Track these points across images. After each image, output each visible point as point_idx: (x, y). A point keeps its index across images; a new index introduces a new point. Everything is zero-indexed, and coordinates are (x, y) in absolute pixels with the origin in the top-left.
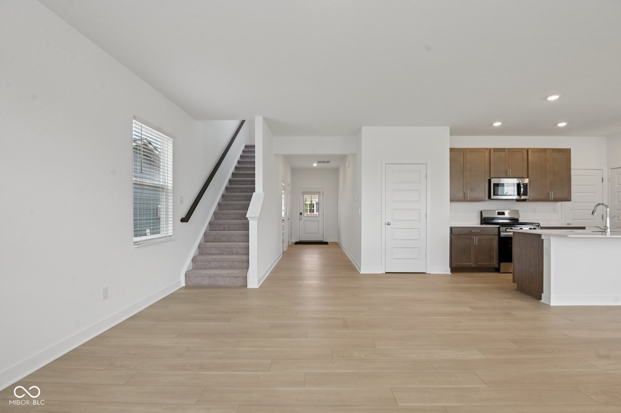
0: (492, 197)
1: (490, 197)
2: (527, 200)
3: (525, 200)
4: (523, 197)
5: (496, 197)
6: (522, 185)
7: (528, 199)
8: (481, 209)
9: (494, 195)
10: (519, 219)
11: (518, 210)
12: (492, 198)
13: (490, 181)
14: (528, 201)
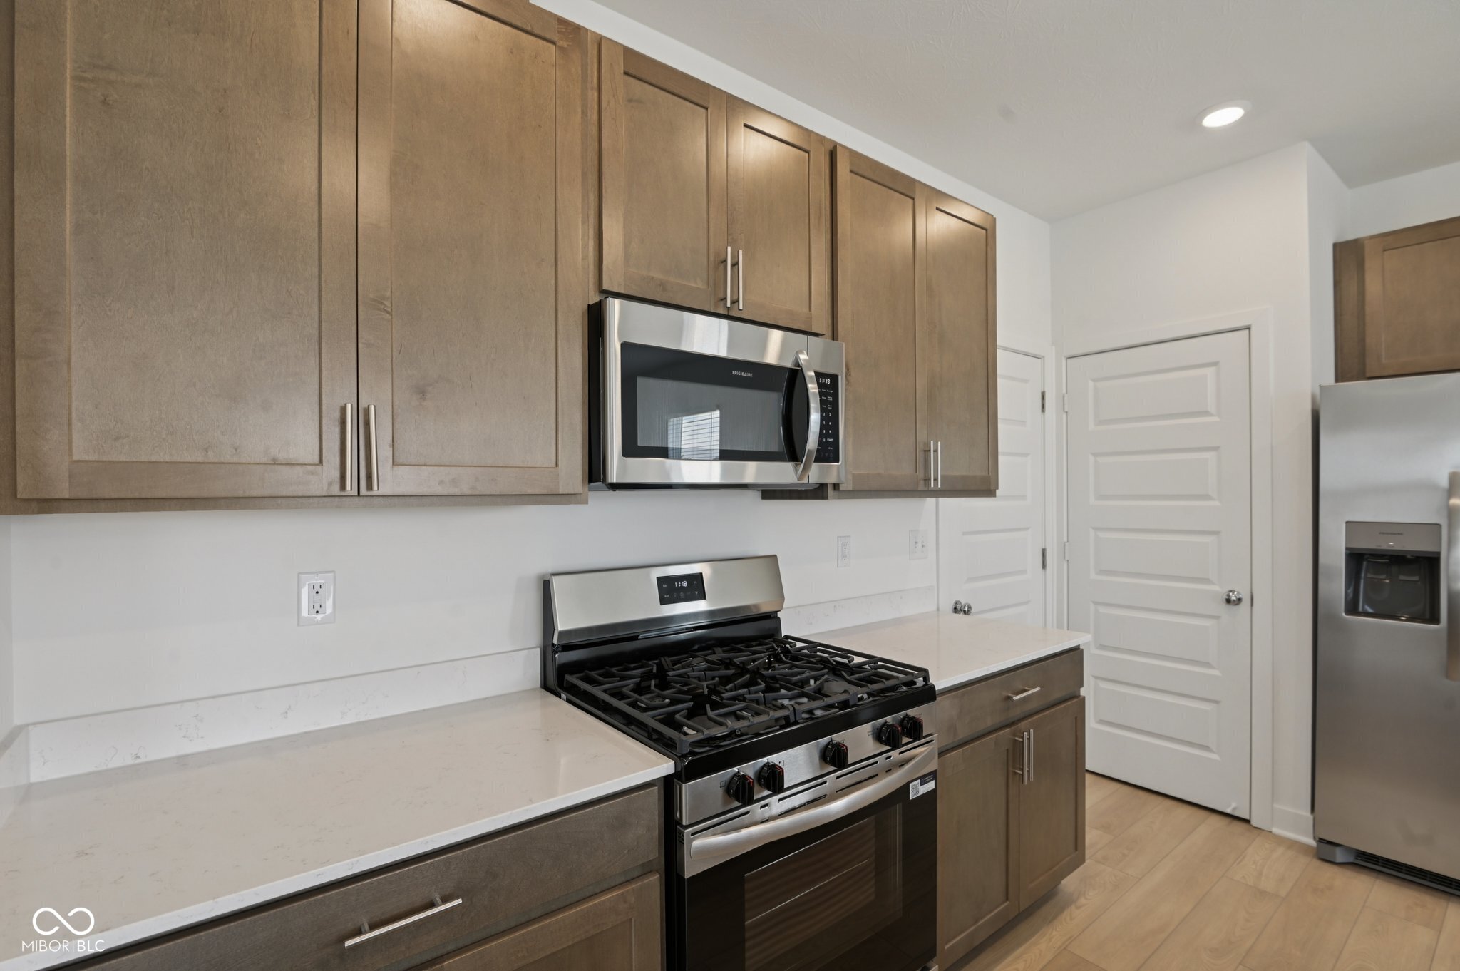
0: (615, 466)
1: (595, 470)
2: (830, 491)
3: (819, 492)
4: (816, 473)
5: (646, 470)
6: (813, 388)
7: (836, 486)
8: (546, 565)
9: (631, 449)
10: (779, 614)
11: (776, 556)
12: (613, 477)
13: (596, 320)
14: (834, 498)
